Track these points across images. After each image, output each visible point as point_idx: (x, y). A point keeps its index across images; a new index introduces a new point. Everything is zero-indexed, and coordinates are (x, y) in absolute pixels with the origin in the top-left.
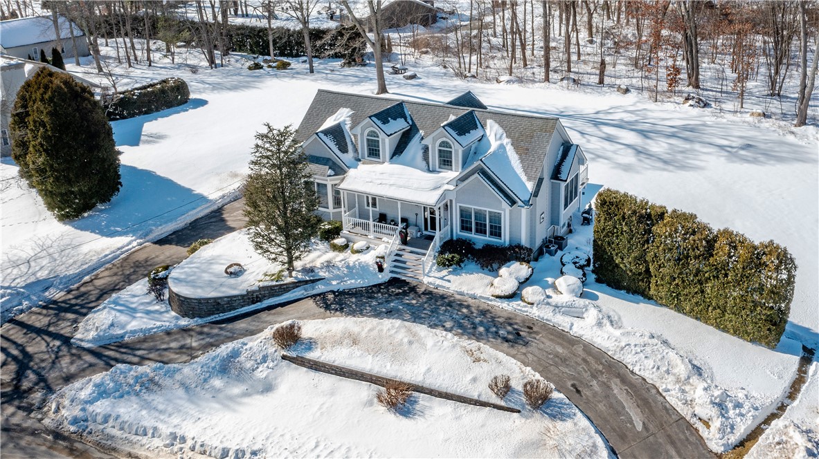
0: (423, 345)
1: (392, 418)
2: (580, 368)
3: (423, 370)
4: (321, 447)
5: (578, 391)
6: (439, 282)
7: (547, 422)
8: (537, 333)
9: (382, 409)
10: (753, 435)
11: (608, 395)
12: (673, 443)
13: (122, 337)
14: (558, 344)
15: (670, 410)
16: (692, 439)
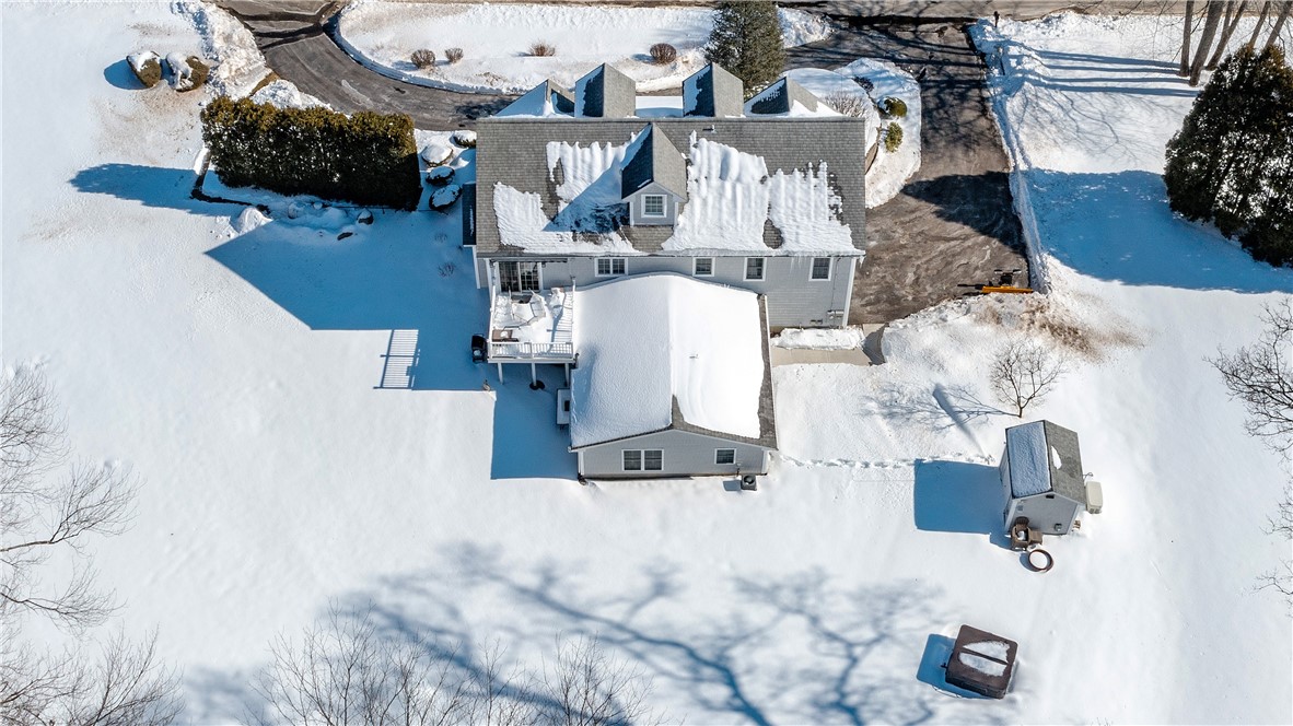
2: (403, 107)
5: (398, 90)
8: (453, 121)
12: (317, 79)
14: (429, 120)
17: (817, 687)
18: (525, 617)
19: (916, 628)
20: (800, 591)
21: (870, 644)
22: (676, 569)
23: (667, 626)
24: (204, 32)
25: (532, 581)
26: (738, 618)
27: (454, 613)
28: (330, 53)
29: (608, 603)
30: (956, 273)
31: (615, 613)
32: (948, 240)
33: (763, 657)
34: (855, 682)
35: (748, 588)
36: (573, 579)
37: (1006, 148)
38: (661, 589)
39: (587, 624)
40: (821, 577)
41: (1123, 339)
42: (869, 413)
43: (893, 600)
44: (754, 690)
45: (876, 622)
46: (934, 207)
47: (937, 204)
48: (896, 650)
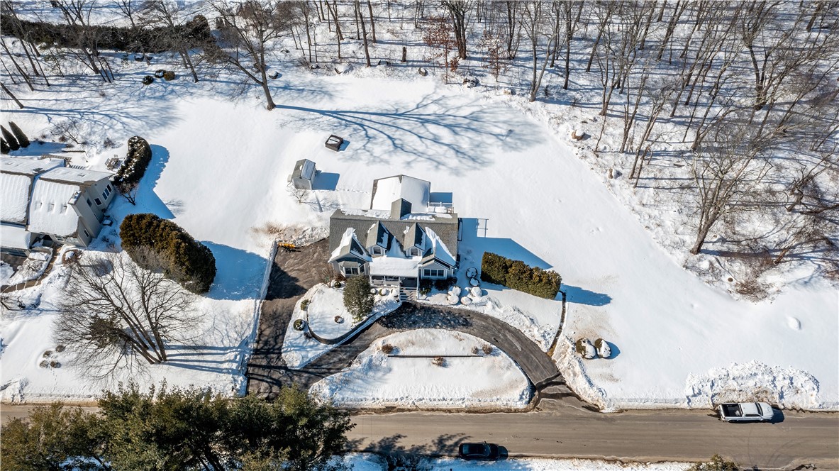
0: (439, 338)
1: (441, 369)
2: (493, 330)
3: (444, 350)
4: (427, 389)
5: (497, 341)
6: (424, 302)
7: (493, 358)
8: (473, 318)
9: (435, 366)
10: (555, 342)
11: (507, 339)
12: (532, 352)
13: (309, 361)
14: (482, 320)
15: (527, 339)
16: (537, 349)
17: (374, 141)
18: (443, 159)
19: (348, 152)
20: (374, 161)
21: (359, 149)
22: (404, 168)
23: (408, 155)
24: (586, 376)
25: (441, 167)
26: (390, 156)
27: (460, 161)
28: (530, 371)
29: (422, 161)
30: (300, 255)
31: (420, 159)
32: (298, 270)
33: (385, 148)
34: (366, 142)
35: (387, 162)
36: (430, 167)
37: (260, 313)
38: (409, 163)
39: (428, 157)
40: (368, 164)
41: (256, 230)
42: (343, 205)
43: (351, 158)
44: (390, 142)
45: (357, 153)
46: (298, 283)
47: (296, 285)
48: (354, 147)
